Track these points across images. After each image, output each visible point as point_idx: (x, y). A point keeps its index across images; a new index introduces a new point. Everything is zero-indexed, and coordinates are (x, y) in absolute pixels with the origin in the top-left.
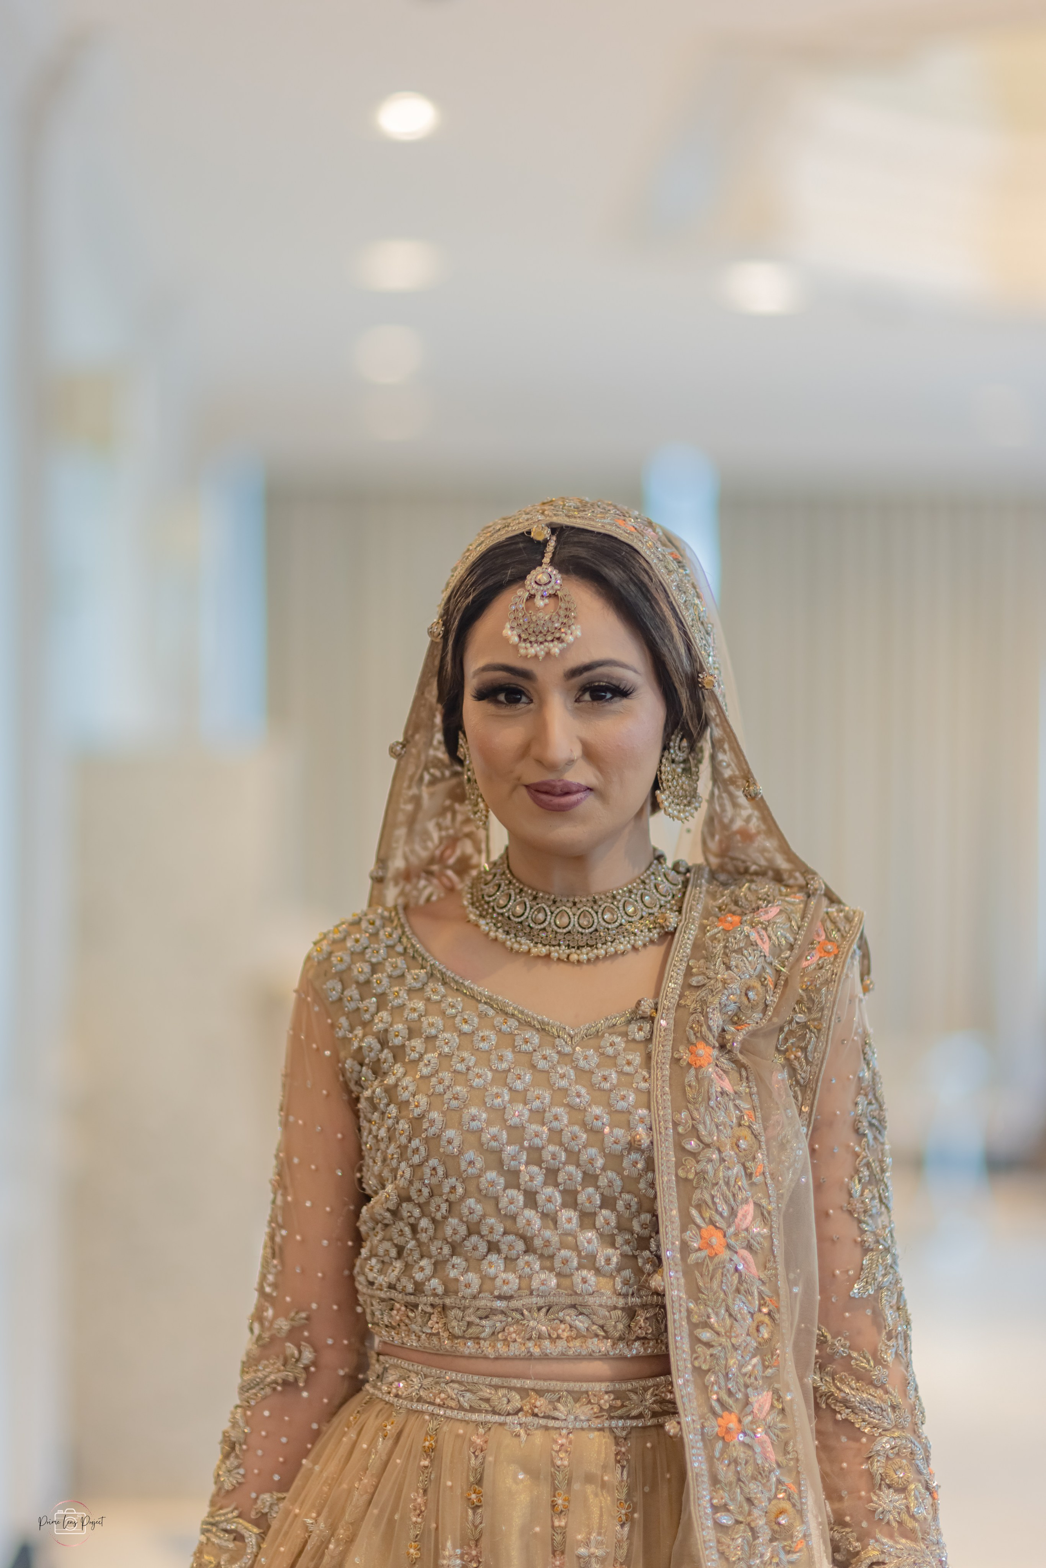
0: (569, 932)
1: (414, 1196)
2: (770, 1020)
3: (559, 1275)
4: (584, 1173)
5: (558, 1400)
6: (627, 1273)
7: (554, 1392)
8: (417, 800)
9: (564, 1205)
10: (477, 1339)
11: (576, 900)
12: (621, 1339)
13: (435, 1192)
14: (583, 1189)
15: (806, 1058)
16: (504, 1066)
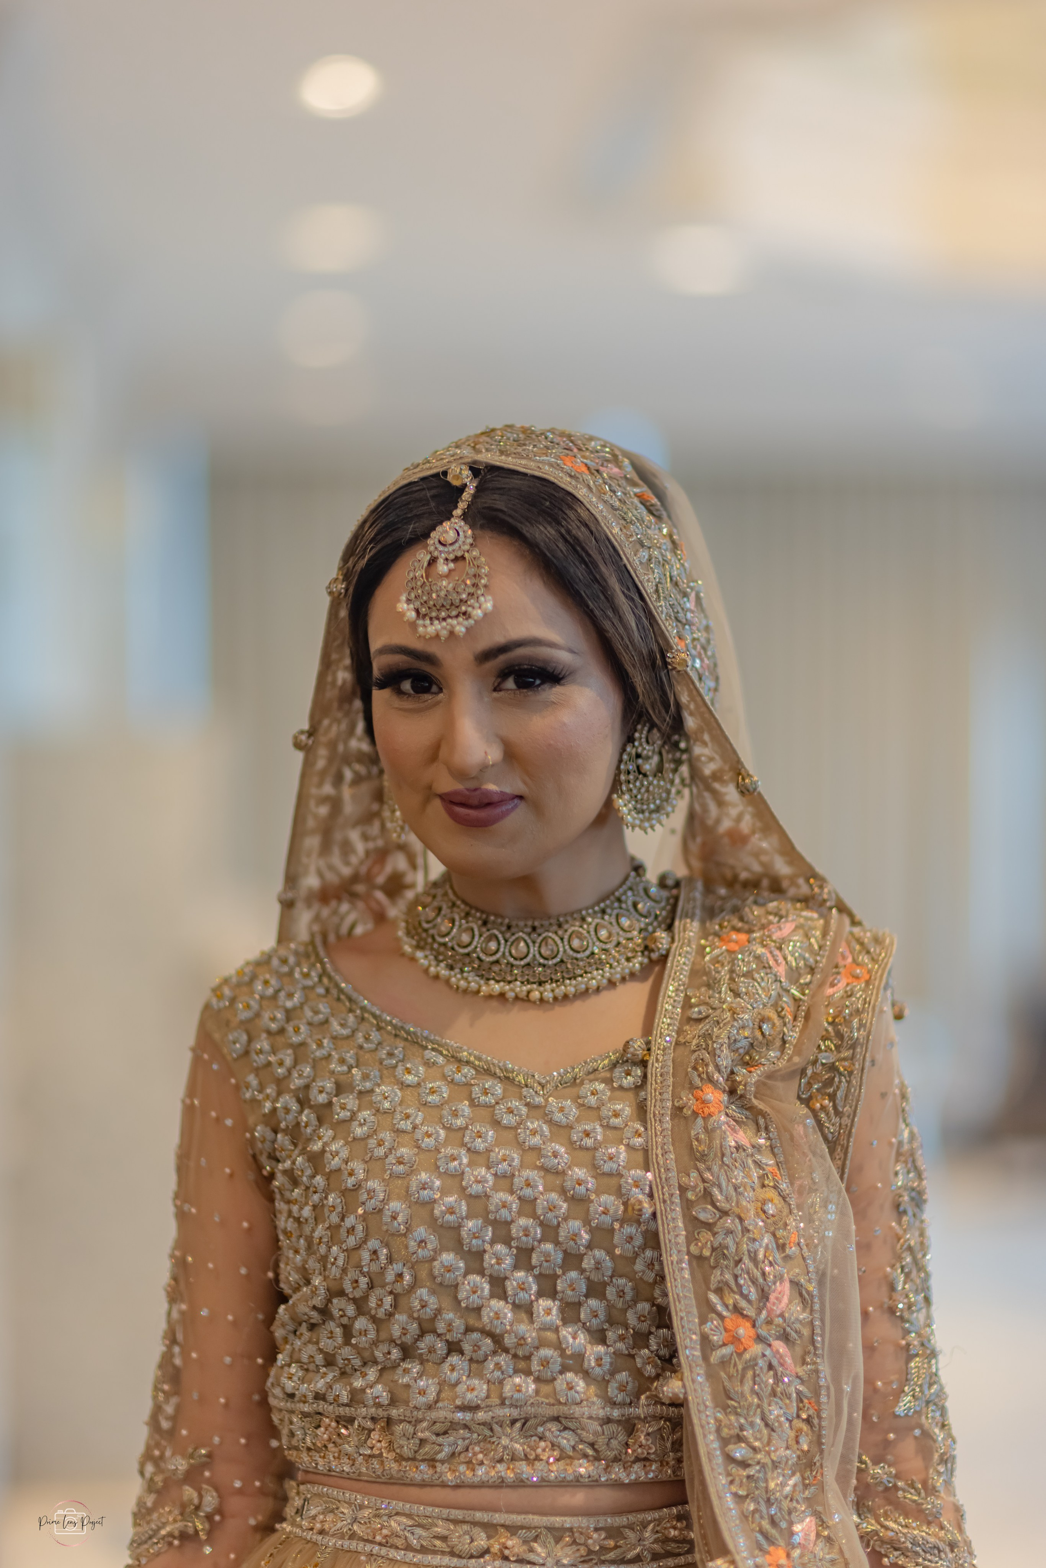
0: (528, 964)
1: (348, 1287)
2: (789, 1060)
3: (538, 1380)
4: (565, 1252)
5: (536, 1539)
6: (623, 1376)
7: (528, 1528)
8: (336, 804)
9: (540, 1294)
10: (432, 1462)
11: (537, 924)
12: (616, 1459)
13: (376, 1283)
14: (564, 1274)
15: (835, 1107)
16: (459, 1122)
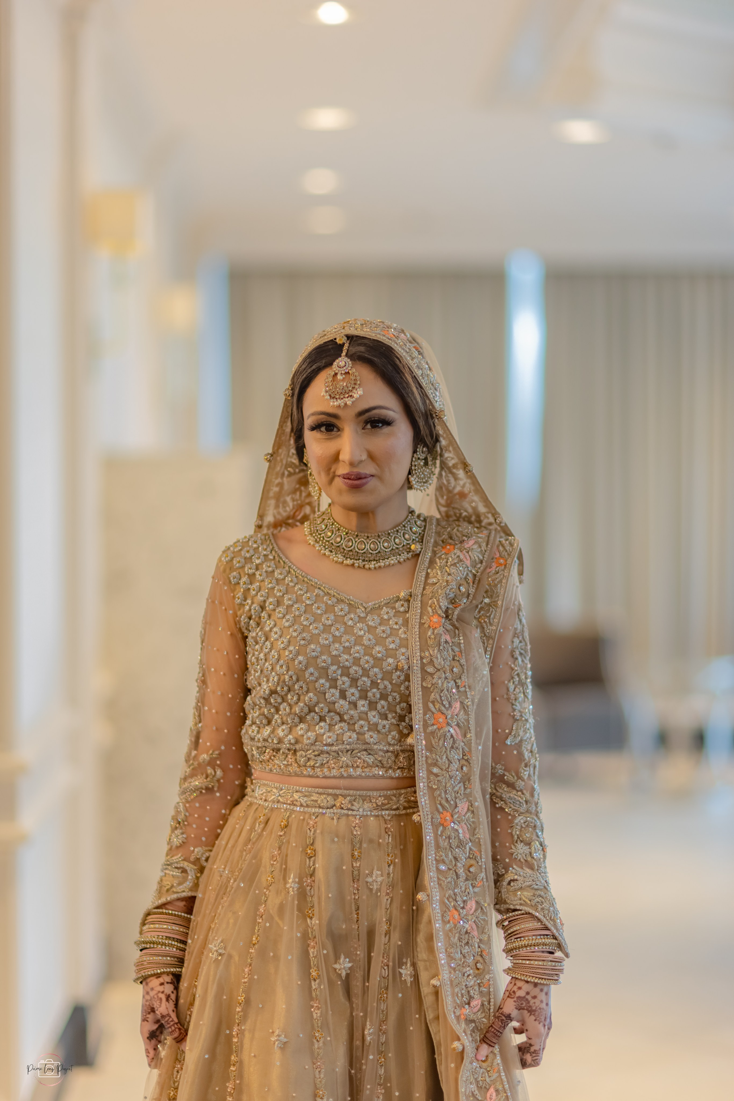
0: (365, 553)
1: (278, 690)
2: (471, 602)
3: (358, 734)
4: (372, 681)
5: (355, 800)
6: (394, 733)
7: (352, 796)
8: (281, 485)
9: (361, 698)
10: (313, 767)
11: (369, 535)
12: (390, 768)
13: (291, 689)
14: (371, 690)
15: (490, 621)
16: (330, 622)
